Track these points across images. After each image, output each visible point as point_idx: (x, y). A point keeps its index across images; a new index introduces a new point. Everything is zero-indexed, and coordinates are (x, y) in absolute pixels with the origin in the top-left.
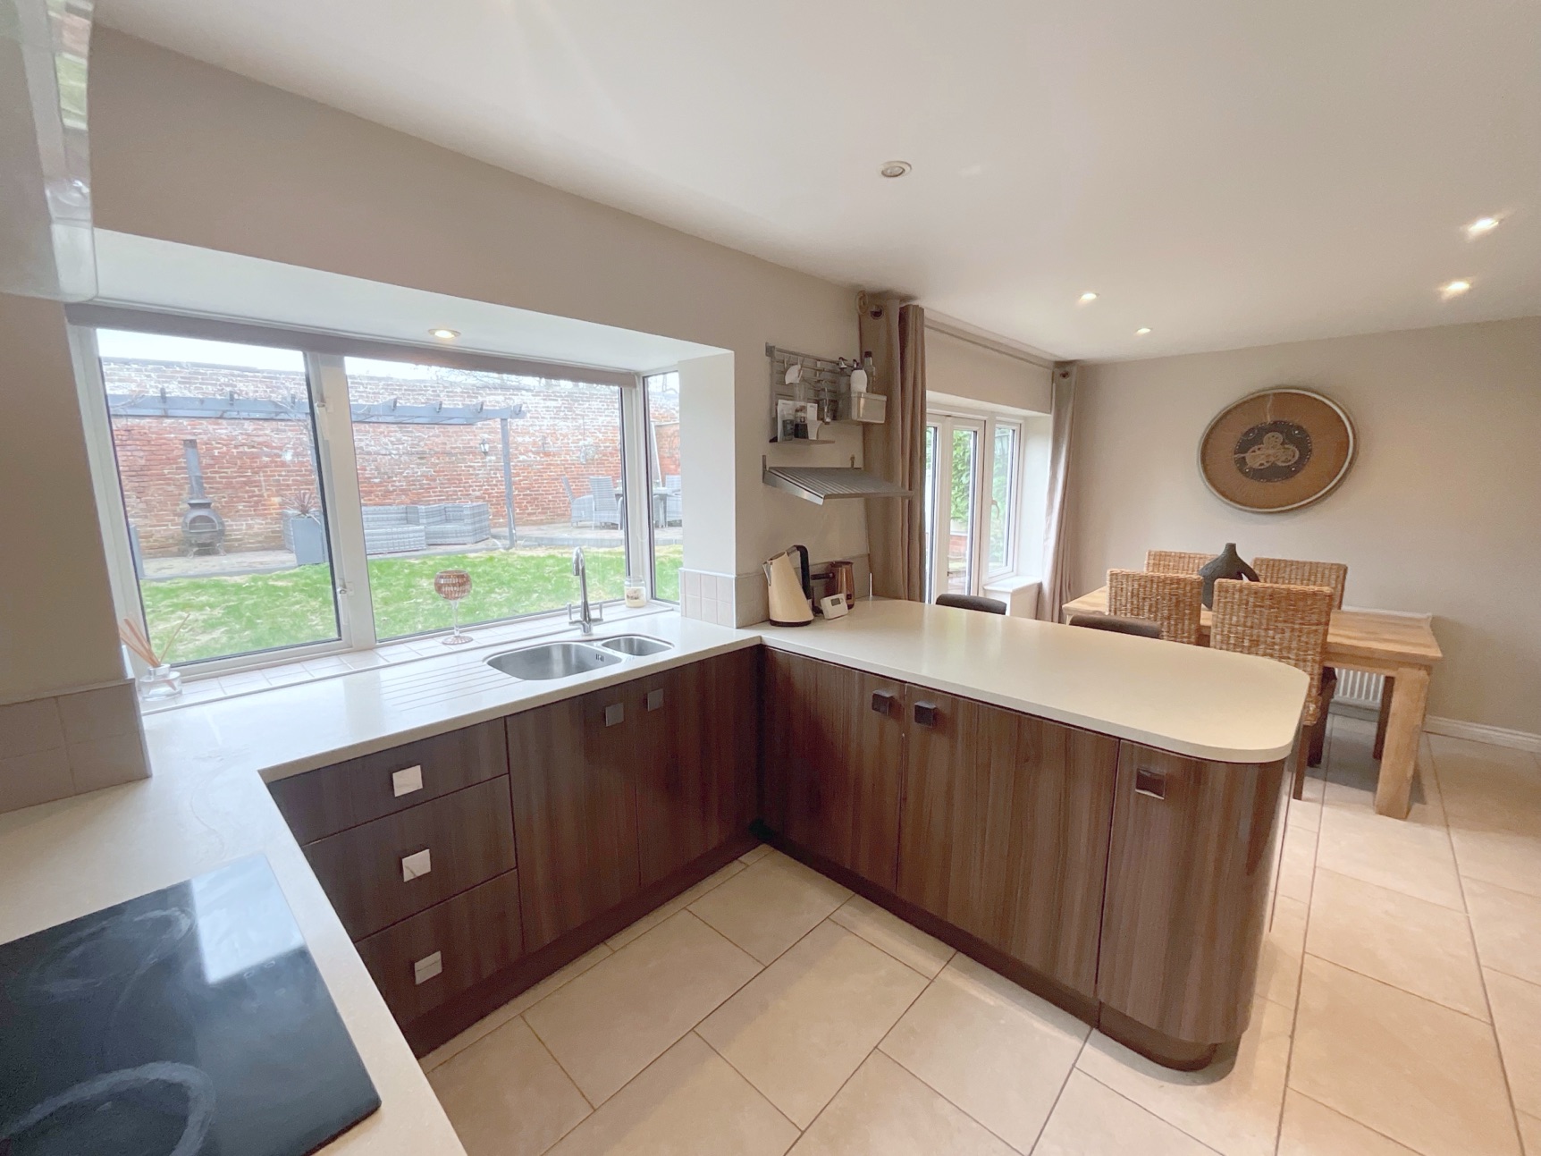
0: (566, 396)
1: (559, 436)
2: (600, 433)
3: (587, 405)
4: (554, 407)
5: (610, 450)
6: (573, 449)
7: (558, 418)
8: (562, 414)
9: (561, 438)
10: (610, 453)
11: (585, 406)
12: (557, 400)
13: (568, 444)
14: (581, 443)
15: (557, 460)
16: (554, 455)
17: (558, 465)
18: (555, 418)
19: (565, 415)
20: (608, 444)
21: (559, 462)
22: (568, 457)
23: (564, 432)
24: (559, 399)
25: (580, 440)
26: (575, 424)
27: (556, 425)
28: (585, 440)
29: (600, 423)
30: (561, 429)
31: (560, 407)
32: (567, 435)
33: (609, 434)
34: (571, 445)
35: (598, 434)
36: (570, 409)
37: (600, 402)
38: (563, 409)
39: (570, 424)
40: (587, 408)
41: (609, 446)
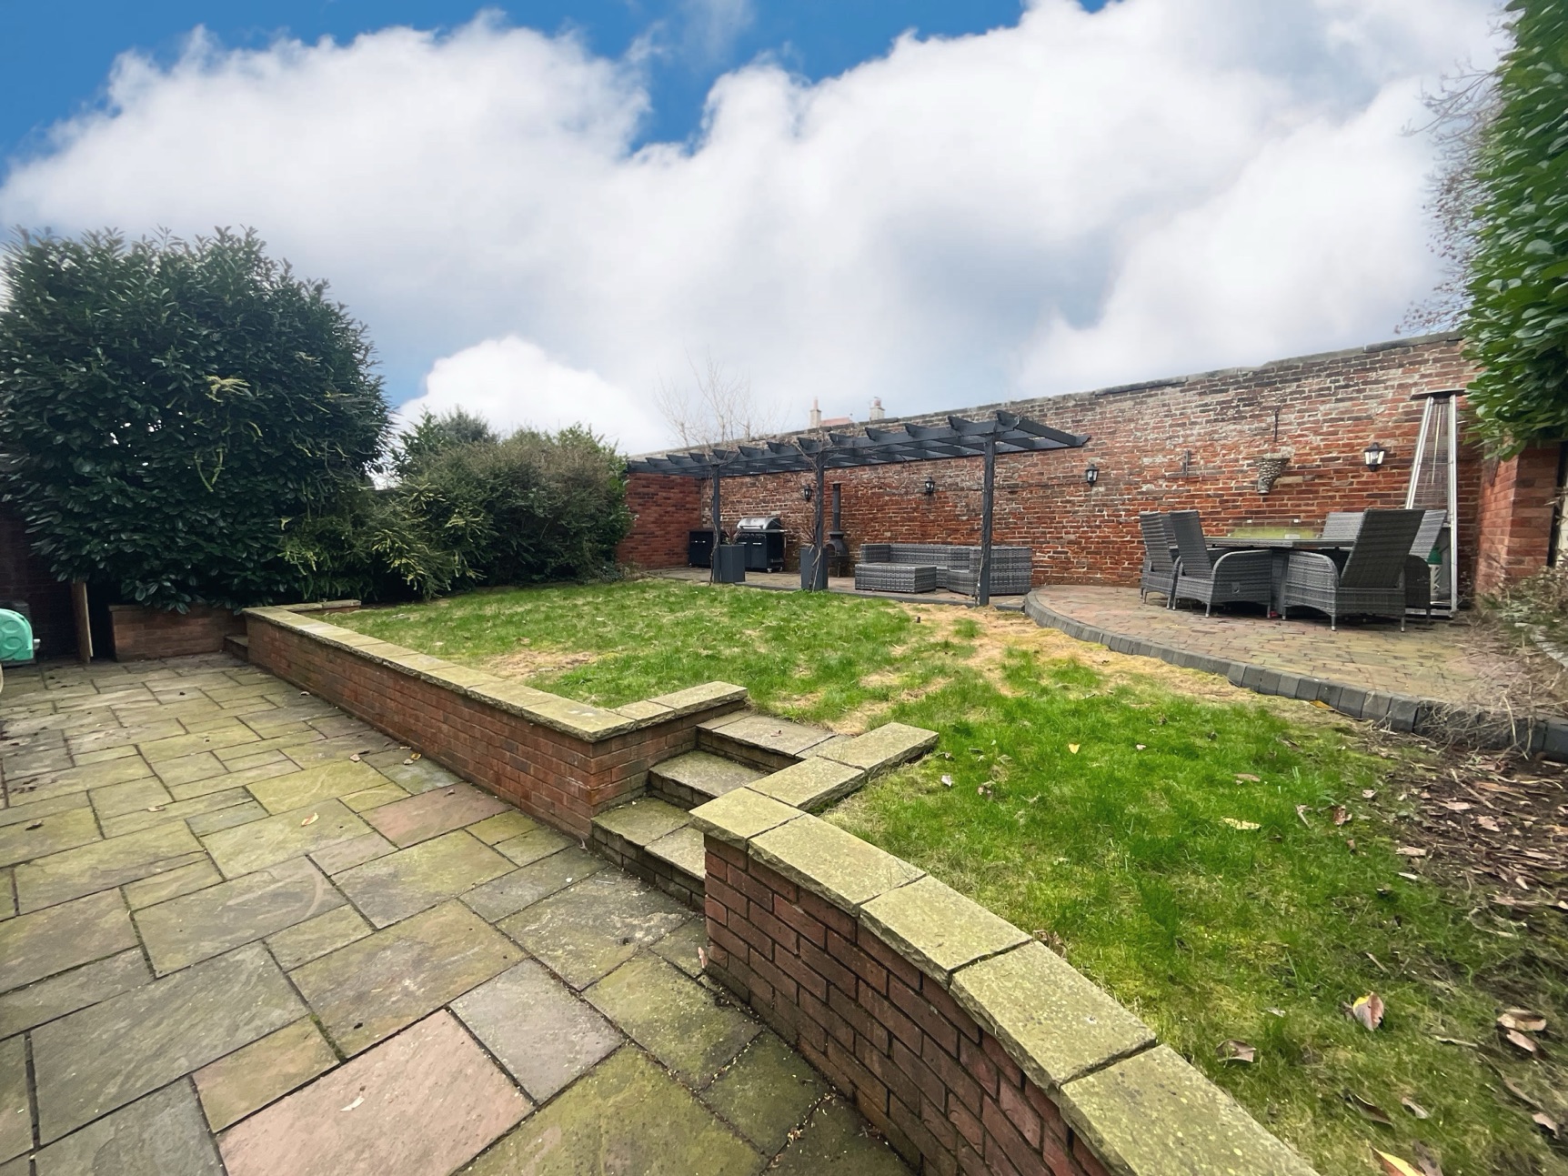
2: (1318, 433)
3: (1293, 387)
11: (1288, 390)
16: (1204, 481)
17: (1209, 496)
20: (1334, 455)
22: (1233, 484)
23: (1229, 442)
24: (1231, 388)
25: (1266, 451)
26: (1256, 425)
28: (1274, 451)
30: (1225, 438)
31: (1232, 401)
32: (1237, 447)
33: (1339, 436)
34: (1242, 462)
38: (1235, 403)
39: (1247, 427)
40: (1292, 393)
41: (1338, 458)
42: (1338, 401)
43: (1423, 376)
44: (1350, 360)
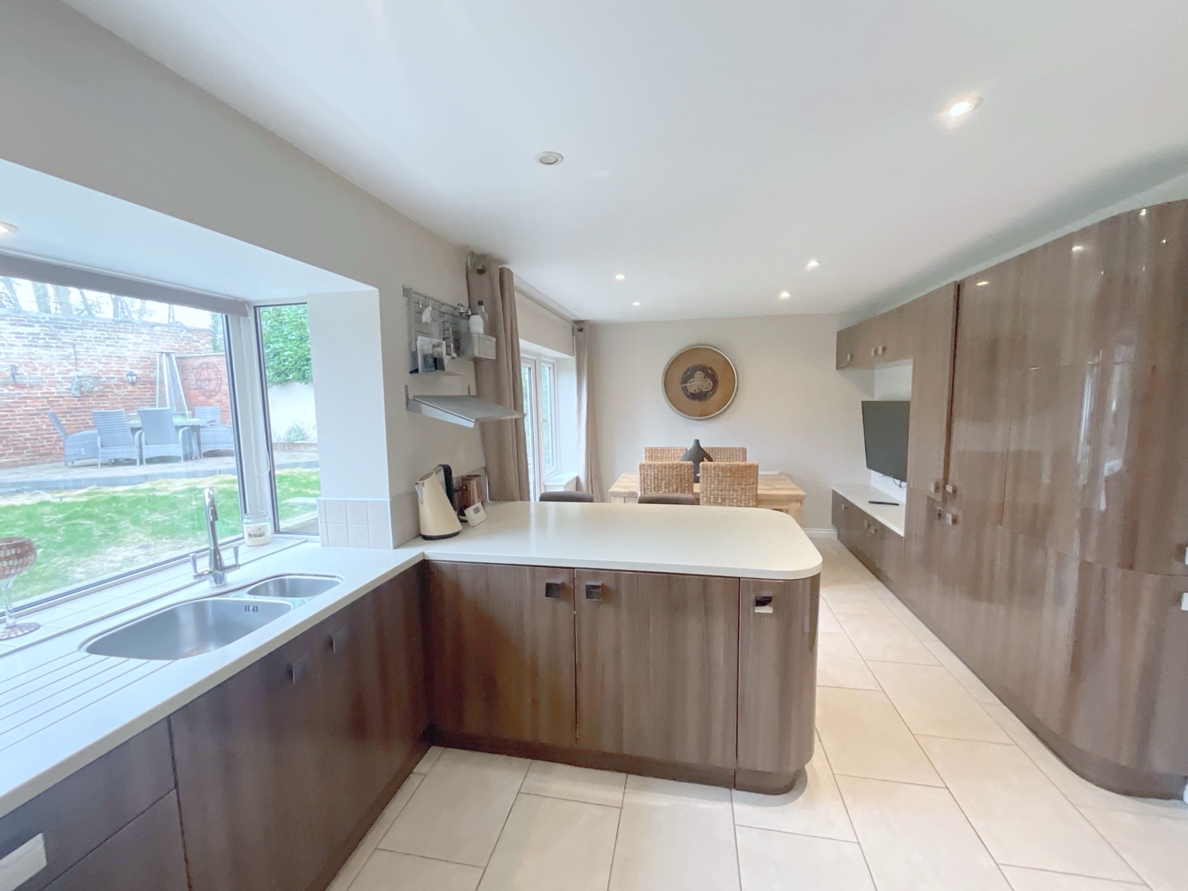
0: (46, 322)
1: (37, 366)
2: (100, 363)
3: (79, 333)
4: (29, 334)
5: (115, 381)
6: (60, 380)
7: (36, 346)
8: (41, 342)
9: (40, 368)
10: (115, 385)
11: (77, 335)
12: (33, 326)
13: (53, 374)
14: (72, 374)
15: (37, 393)
16: (31, 387)
17: (38, 398)
18: (30, 346)
19: (46, 342)
20: (112, 375)
21: (39, 395)
22: (53, 390)
23: (45, 361)
24: (36, 325)
25: (72, 370)
26: (61, 353)
27: (32, 354)
28: (77, 370)
29: (99, 353)
30: (41, 358)
31: (39, 334)
32: (51, 366)
33: (112, 365)
34: (57, 376)
35: (97, 364)
36: (53, 337)
37: (98, 330)
38: (42, 336)
39: (55, 354)
40: (79, 337)
41: (114, 378)
42: (107, 345)
43: (144, 340)
44: (107, 324)
